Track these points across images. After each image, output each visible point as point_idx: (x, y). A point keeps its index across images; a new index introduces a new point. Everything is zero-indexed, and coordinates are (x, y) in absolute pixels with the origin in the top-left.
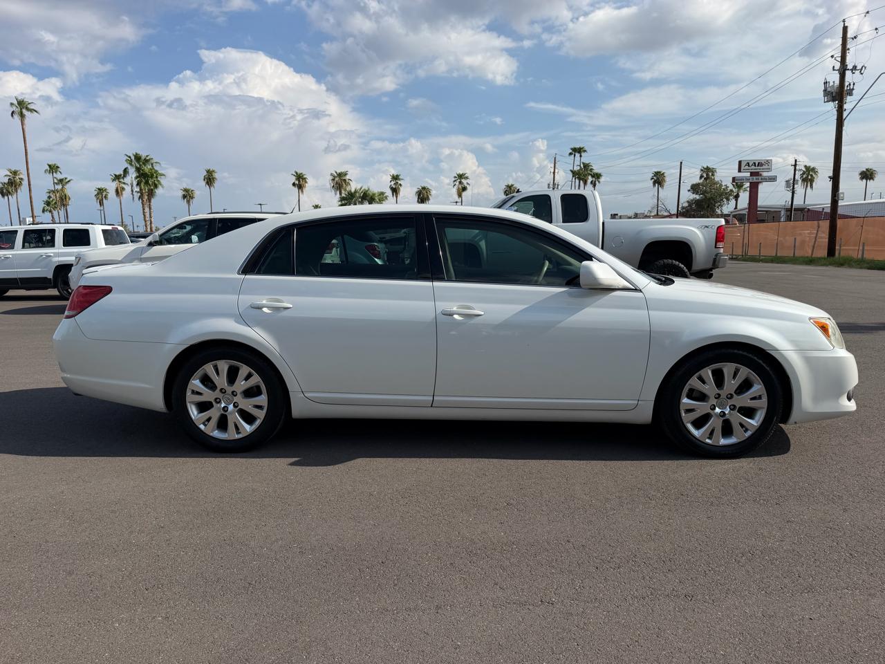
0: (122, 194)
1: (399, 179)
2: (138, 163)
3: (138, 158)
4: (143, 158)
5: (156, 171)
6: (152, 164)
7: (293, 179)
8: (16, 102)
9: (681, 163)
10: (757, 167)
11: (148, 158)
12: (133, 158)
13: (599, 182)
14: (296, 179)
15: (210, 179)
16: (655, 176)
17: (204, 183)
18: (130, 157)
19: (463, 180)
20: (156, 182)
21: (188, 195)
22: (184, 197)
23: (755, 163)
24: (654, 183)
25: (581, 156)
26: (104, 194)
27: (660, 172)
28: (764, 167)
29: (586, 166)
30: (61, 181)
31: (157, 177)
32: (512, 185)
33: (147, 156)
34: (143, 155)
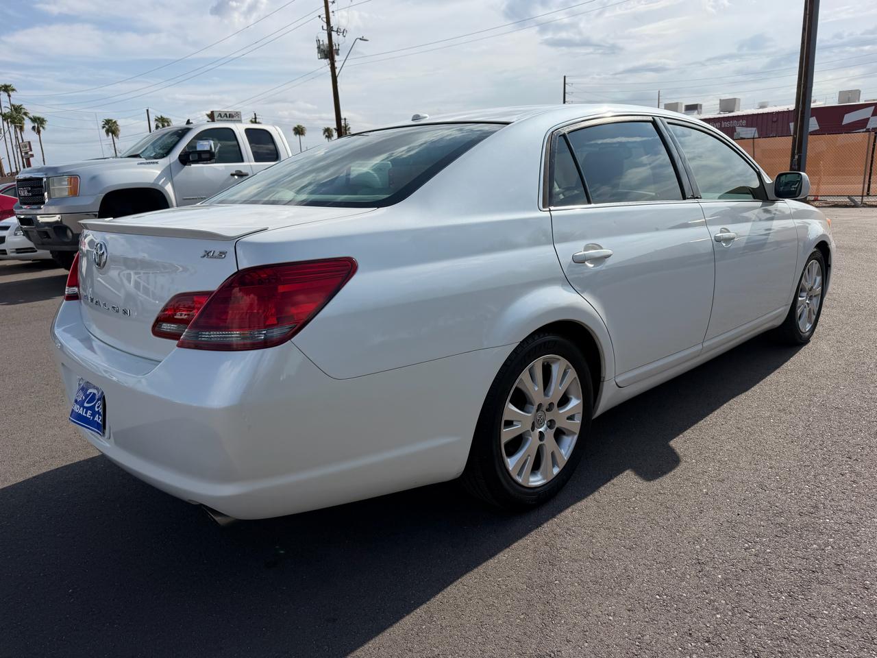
9: (147, 110)
10: (228, 119)
13: (43, 128)
16: (106, 124)
23: (226, 114)
24: (107, 132)
25: (9, 96)
27: (111, 120)
28: (235, 119)
29: (17, 109)
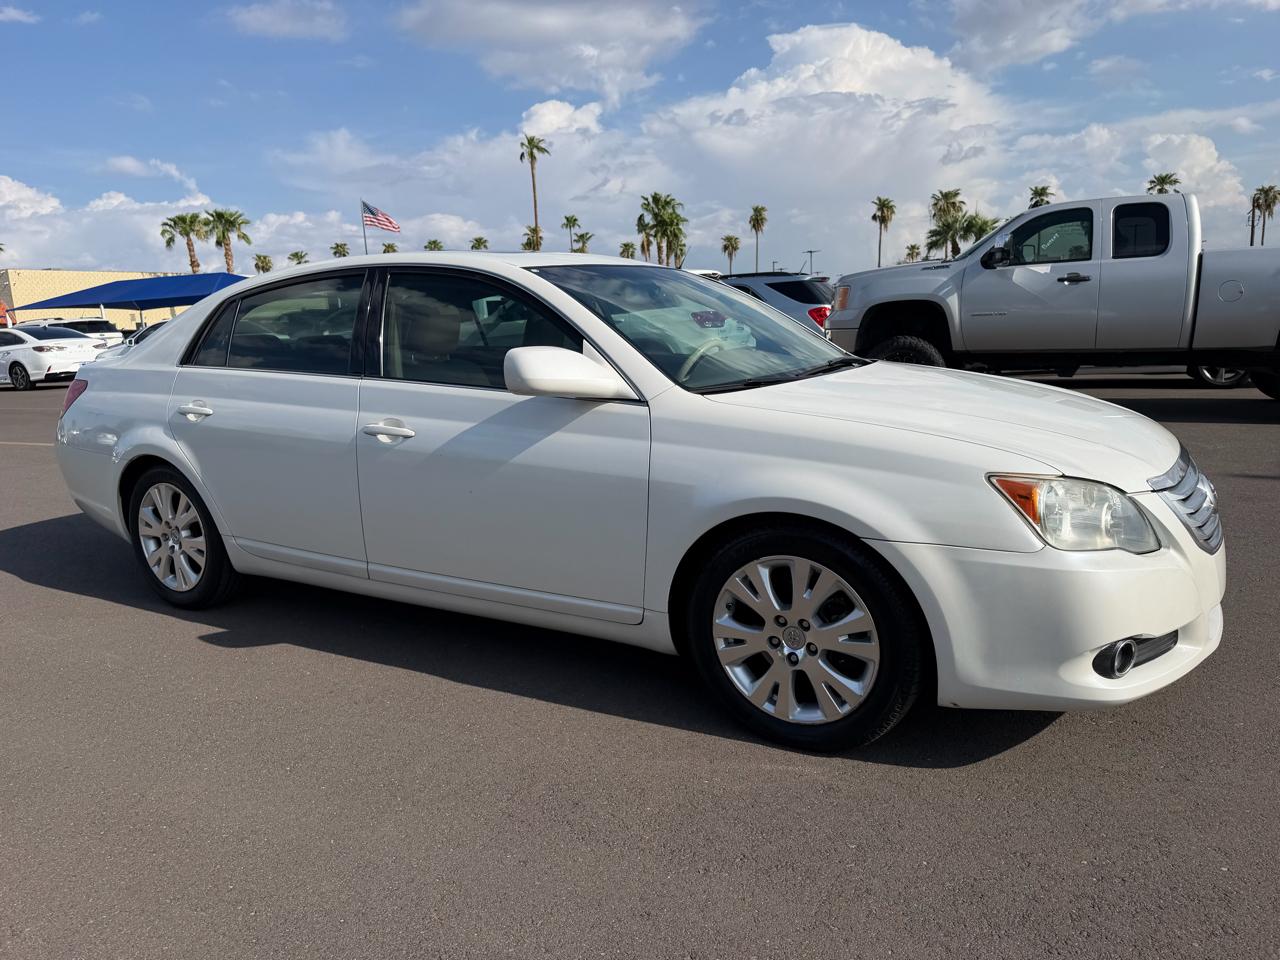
0: (648, 250)
1: (1047, 195)
2: (657, 206)
3: (656, 199)
4: (663, 199)
5: (678, 216)
6: (673, 207)
7: (874, 209)
8: (526, 143)
11: (668, 200)
12: (650, 200)
14: (879, 209)
15: (757, 221)
17: (749, 226)
18: (647, 199)
19: (1167, 187)
20: (677, 231)
21: (730, 245)
22: (726, 248)
26: (631, 250)
30: (582, 237)
31: (677, 224)
32: (1271, 188)
33: (668, 196)
34: (663, 195)
